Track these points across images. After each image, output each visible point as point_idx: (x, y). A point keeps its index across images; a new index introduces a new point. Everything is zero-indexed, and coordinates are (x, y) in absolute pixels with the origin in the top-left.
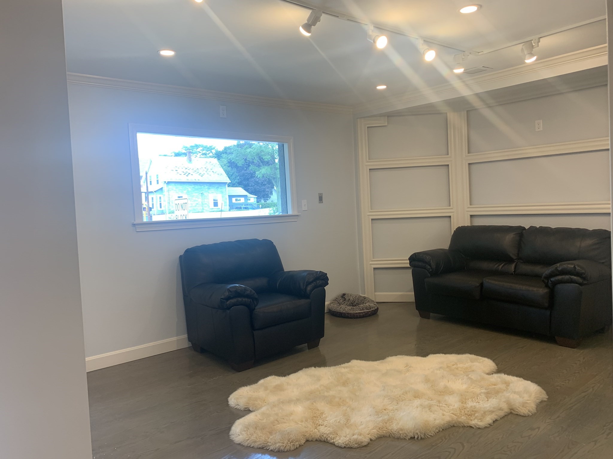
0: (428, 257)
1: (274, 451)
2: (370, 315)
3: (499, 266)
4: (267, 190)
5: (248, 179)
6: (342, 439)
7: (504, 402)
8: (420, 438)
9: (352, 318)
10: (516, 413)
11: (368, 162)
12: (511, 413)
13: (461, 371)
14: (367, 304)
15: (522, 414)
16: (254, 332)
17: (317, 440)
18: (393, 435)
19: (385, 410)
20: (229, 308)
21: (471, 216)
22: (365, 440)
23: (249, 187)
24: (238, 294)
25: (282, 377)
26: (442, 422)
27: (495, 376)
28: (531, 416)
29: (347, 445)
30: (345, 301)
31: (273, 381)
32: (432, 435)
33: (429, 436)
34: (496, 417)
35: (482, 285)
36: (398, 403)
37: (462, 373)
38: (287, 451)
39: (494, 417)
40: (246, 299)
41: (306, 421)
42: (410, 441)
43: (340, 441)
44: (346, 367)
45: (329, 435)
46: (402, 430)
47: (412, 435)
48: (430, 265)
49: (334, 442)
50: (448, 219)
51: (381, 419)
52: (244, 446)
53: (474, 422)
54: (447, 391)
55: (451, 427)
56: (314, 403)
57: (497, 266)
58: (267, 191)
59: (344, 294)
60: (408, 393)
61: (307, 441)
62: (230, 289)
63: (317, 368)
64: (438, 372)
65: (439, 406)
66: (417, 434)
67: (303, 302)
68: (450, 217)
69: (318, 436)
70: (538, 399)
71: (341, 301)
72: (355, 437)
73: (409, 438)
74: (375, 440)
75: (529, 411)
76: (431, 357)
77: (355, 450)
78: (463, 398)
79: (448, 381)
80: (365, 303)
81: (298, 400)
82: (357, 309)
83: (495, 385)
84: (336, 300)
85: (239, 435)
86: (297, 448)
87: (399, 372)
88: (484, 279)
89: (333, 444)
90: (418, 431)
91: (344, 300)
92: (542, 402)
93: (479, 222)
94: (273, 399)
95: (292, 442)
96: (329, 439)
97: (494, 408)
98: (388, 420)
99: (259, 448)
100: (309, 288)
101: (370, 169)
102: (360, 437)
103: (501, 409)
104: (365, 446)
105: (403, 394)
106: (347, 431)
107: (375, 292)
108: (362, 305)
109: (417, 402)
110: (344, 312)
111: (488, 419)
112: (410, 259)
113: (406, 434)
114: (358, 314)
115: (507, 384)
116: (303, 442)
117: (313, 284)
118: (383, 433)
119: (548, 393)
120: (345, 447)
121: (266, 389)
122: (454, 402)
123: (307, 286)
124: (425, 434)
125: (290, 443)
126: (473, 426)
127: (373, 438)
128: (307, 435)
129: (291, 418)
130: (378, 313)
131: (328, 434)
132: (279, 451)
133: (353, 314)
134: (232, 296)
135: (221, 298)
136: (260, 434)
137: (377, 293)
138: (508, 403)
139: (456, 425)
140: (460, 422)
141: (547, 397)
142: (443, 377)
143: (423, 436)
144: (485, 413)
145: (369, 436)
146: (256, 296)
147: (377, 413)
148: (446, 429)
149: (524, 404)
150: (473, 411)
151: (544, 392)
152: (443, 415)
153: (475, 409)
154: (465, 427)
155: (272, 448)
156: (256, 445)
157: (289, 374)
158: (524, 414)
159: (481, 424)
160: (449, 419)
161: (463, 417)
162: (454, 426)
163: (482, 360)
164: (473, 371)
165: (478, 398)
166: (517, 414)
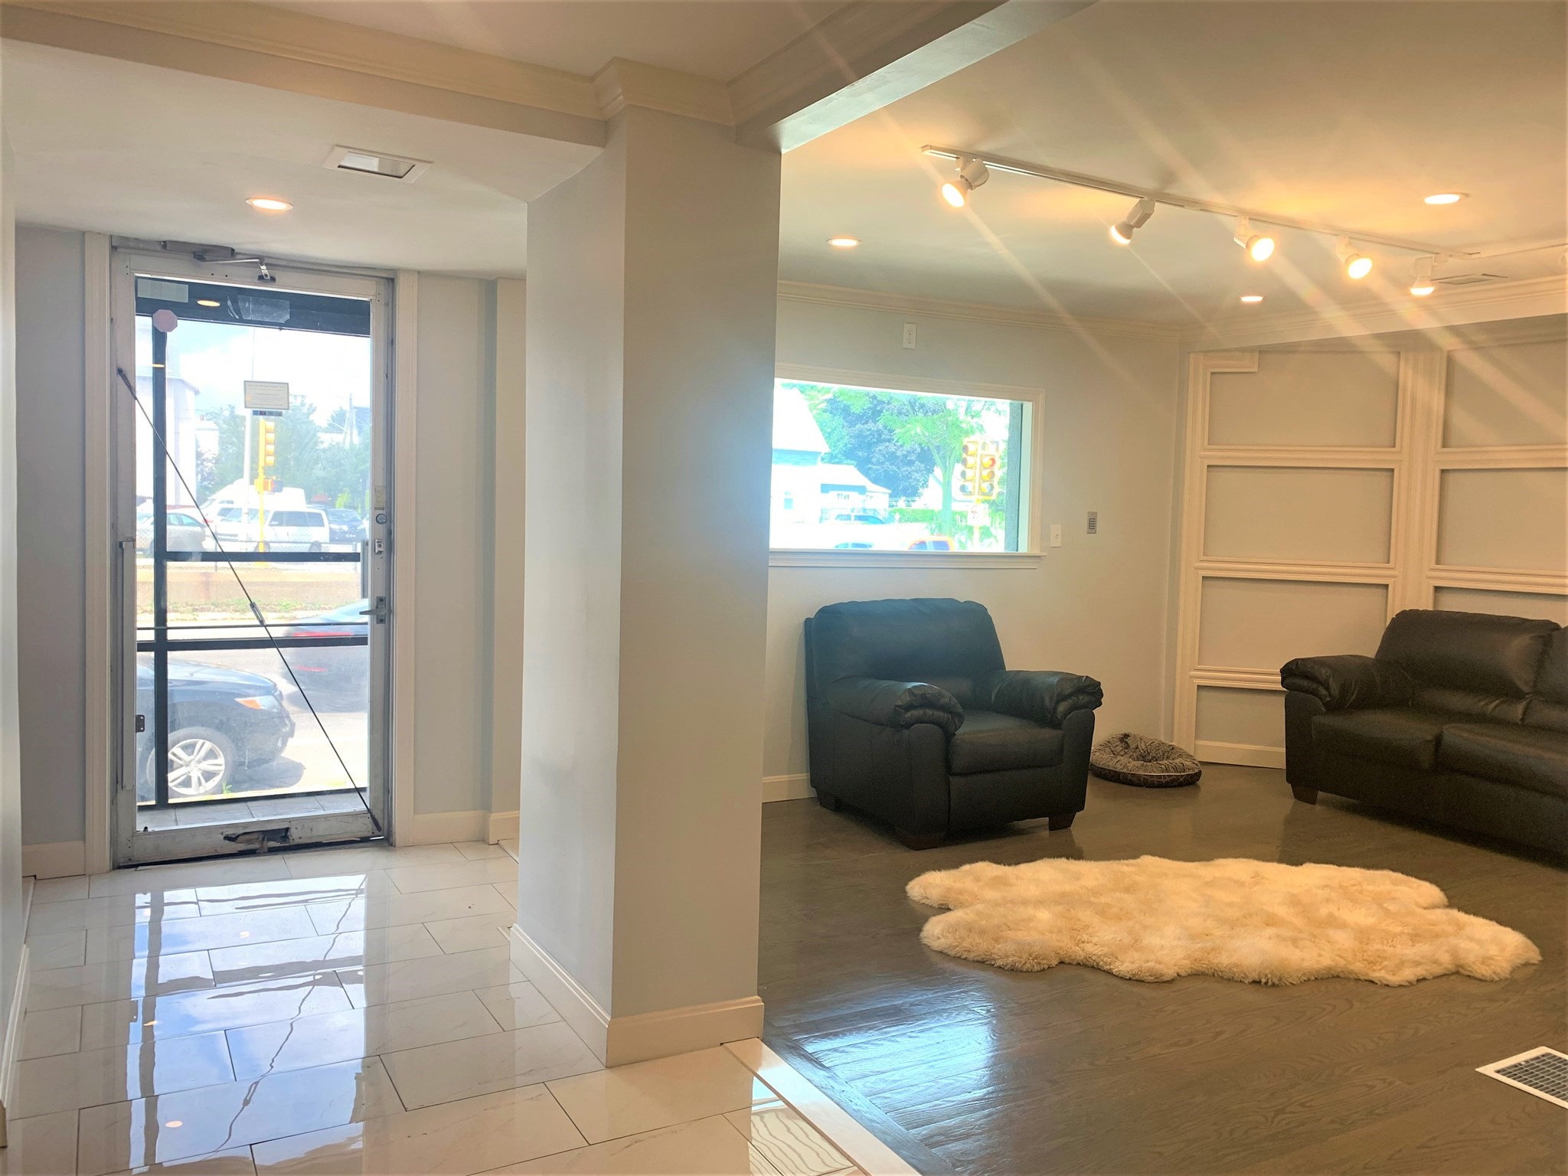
0: (1324, 671)
1: (1003, 969)
2: (1181, 785)
3: (1487, 704)
4: (916, 475)
5: (870, 445)
6: (1125, 965)
7: (1447, 951)
8: (1270, 983)
9: (1142, 786)
10: (1468, 974)
11: (1206, 450)
12: (1457, 973)
13: (1368, 896)
14: (1177, 761)
15: (1480, 976)
16: (951, 778)
17: (1078, 964)
18: (1220, 974)
19: (1207, 935)
20: (908, 726)
21: (1437, 589)
22: (1170, 972)
23: (870, 466)
24: (925, 701)
25: (1005, 865)
26: (1316, 966)
27: (1439, 911)
28: (1497, 981)
29: (1134, 975)
30: (1126, 751)
31: (986, 869)
32: (1294, 982)
33: (1288, 983)
34: (1424, 973)
35: (1438, 740)
36: (1232, 929)
37: (1370, 899)
38: (1027, 972)
39: (1420, 972)
40: (942, 714)
41: (1059, 931)
42: (1250, 986)
43: (1121, 968)
44: (1132, 865)
45: (1102, 958)
46: (1237, 966)
47: (1257, 977)
48: (1327, 688)
49: (1110, 969)
50: (1381, 591)
51: (1199, 945)
52: (948, 955)
53: (1378, 974)
54: (1332, 922)
55: (1333, 977)
56: (1072, 910)
57: (1482, 703)
58: (914, 479)
59: (1126, 736)
60: (1254, 916)
61: (1062, 963)
62: (913, 690)
63: (1072, 861)
64: (1320, 892)
65: (1314, 942)
66: (1266, 976)
67: (1047, 734)
68: (1387, 586)
69: (1082, 958)
70: (1519, 958)
71: (1119, 748)
72: (1151, 964)
73: (1251, 981)
74: (1185, 977)
75: (1494, 973)
76: (1309, 868)
77: (1148, 985)
78: (1363, 935)
79: (1339, 909)
80: (1171, 758)
81: (1040, 903)
82: (1155, 769)
83: (1433, 925)
84: (1107, 744)
85: (939, 938)
86: (1044, 969)
87: (1242, 884)
88: (1445, 727)
89: (1109, 973)
90: (1267, 972)
91: (1126, 748)
92: (1526, 965)
93: (1453, 604)
94: (991, 894)
95: (1036, 958)
96: (1101, 963)
97: (1423, 957)
98: (1212, 949)
99: (977, 961)
100: (1062, 708)
101: (1209, 466)
102: (1158, 966)
103: (1436, 962)
104: (1167, 982)
105: (1244, 917)
106: (1136, 955)
107: (1197, 737)
108: (1165, 762)
109: (1270, 931)
110: (1125, 771)
111: (1408, 974)
112: (1282, 671)
113: (1245, 974)
114: (1155, 779)
115: (1460, 927)
116: (1054, 962)
117: (1070, 701)
118: (1201, 968)
119: (1542, 954)
120: (1130, 979)
121: (977, 879)
122: (1343, 940)
123: (1058, 702)
124: (1280, 980)
125: (1033, 960)
126: (1376, 981)
127: (1183, 973)
128: (1062, 953)
129: (1031, 925)
130: (1199, 783)
131: (1100, 956)
132: (1013, 970)
133: (1144, 778)
134: (915, 704)
135: (897, 706)
136: (977, 940)
137: (1200, 742)
138: (1454, 952)
139: (1342, 975)
140: (1351, 972)
141: (1540, 958)
142: (1328, 900)
143: (1276, 982)
144: (1401, 964)
145: (1176, 967)
146: (960, 709)
147: (1193, 937)
148: (1322, 979)
149: (1486, 960)
150: (1379, 957)
151: (1537, 950)
152: (1320, 955)
153: (1385, 955)
154: (1360, 980)
155: (1000, 963)
156: (971, 956)
157: (1017, 863)
158: (1483, 975)
159: (1394, 979)
160: (1330, 963)
161: (1357, 964)
162: (1338, 977)
163: (1415, 885)
164: (1394, 899)
165: (1395, 940)
166: (1469, 976)
